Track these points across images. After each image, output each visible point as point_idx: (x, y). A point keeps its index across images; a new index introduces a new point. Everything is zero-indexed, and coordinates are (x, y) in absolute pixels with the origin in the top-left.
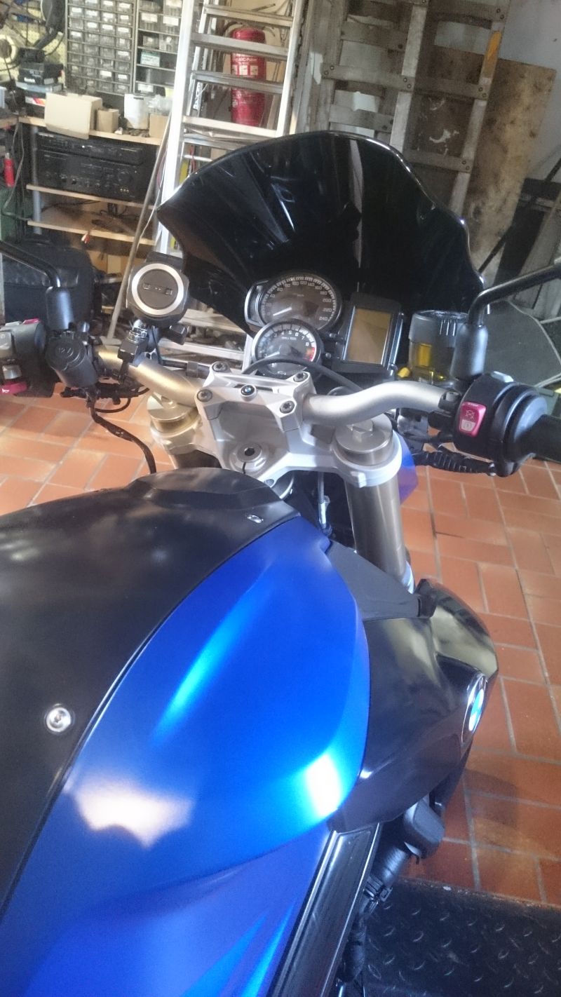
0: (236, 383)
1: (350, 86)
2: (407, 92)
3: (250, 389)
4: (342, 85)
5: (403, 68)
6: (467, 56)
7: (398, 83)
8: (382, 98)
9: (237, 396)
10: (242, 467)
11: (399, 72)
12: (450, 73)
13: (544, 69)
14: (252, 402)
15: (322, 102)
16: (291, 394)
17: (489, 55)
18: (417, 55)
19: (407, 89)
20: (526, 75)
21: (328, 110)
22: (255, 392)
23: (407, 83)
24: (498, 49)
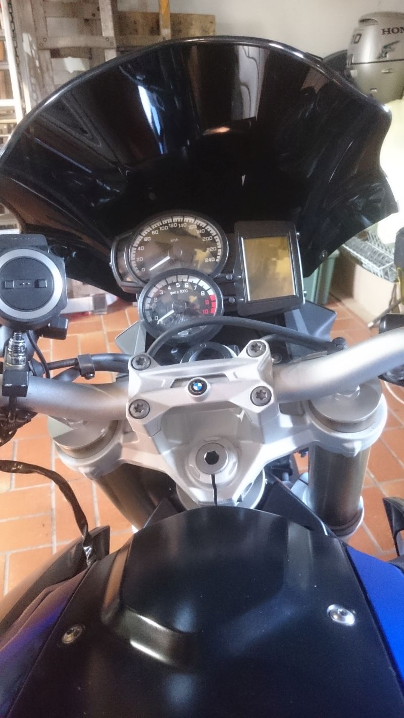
0: (173, 379)
1: (62, 53)
2: (113, 48)
3: (200, 385)
4: (56, 53)
5: (103, 30)
6: (145, 15)
7: (104, 44)
8: (90, 58)
9: (183, 397)
10: (211, 482)
11: (101, 34)
12: (136, 31)
13: (207, 16)
14: (207, 400)
15: (45, 69)
16: (256, 376)
17: (163, 12)
18: (111, 19)
19: (111, 47)
20: (193, 22)
21: (51, 74)
22: (209, 386)
23: (110, 42)
24: (168, 5)
